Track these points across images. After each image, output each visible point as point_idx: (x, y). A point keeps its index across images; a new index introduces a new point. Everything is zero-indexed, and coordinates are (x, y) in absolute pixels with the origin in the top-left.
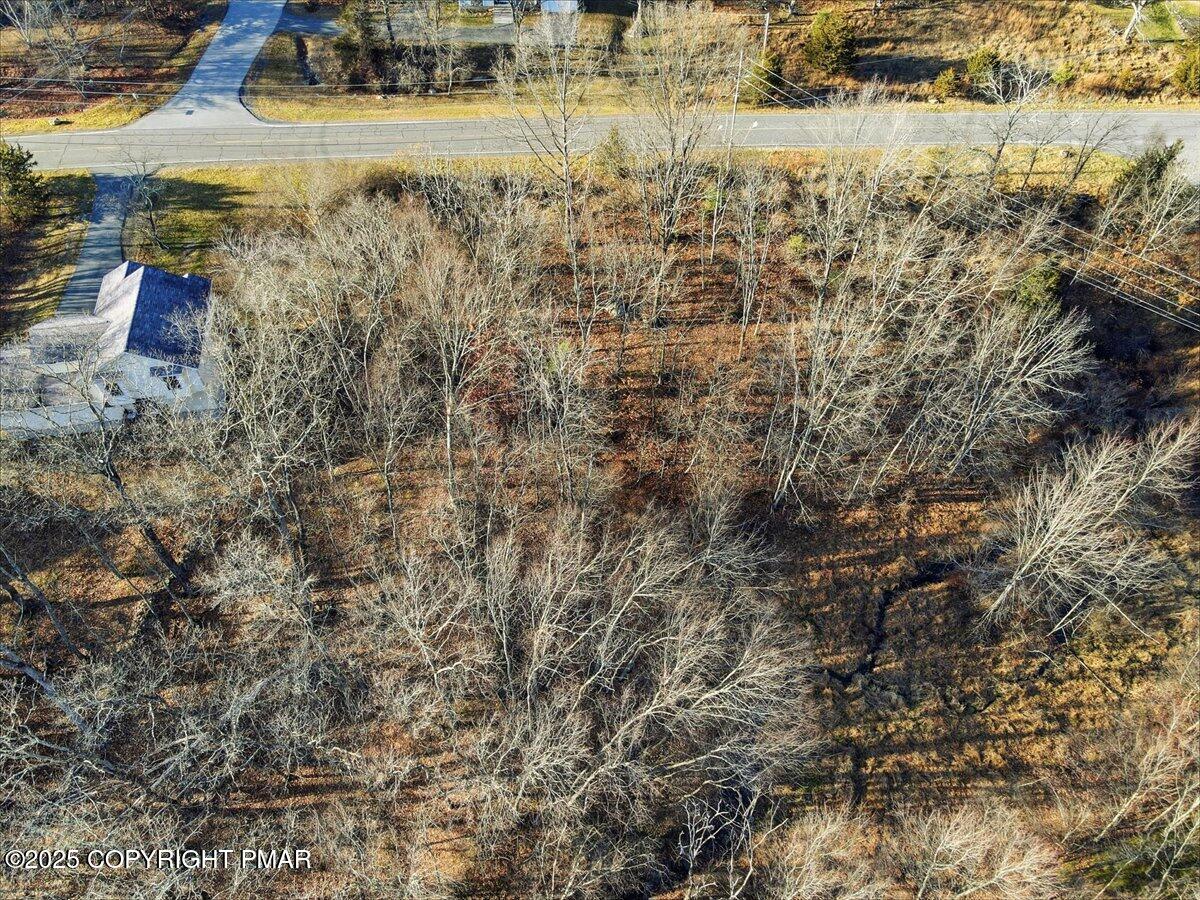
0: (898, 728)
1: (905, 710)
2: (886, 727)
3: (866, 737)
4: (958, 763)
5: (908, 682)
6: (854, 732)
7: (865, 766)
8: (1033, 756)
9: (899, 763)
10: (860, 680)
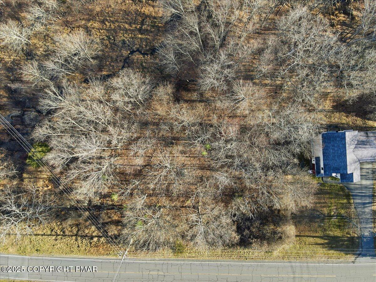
0: (129, 35)
1: (126, 40)
2: (132, 36)
3: (137, 34)
4: (117, 24)
5: (122, 47)
6: (140, 36)
7: (139, 27)
8: (98, 24)
9: (131, 27)
10: (134, 48)
